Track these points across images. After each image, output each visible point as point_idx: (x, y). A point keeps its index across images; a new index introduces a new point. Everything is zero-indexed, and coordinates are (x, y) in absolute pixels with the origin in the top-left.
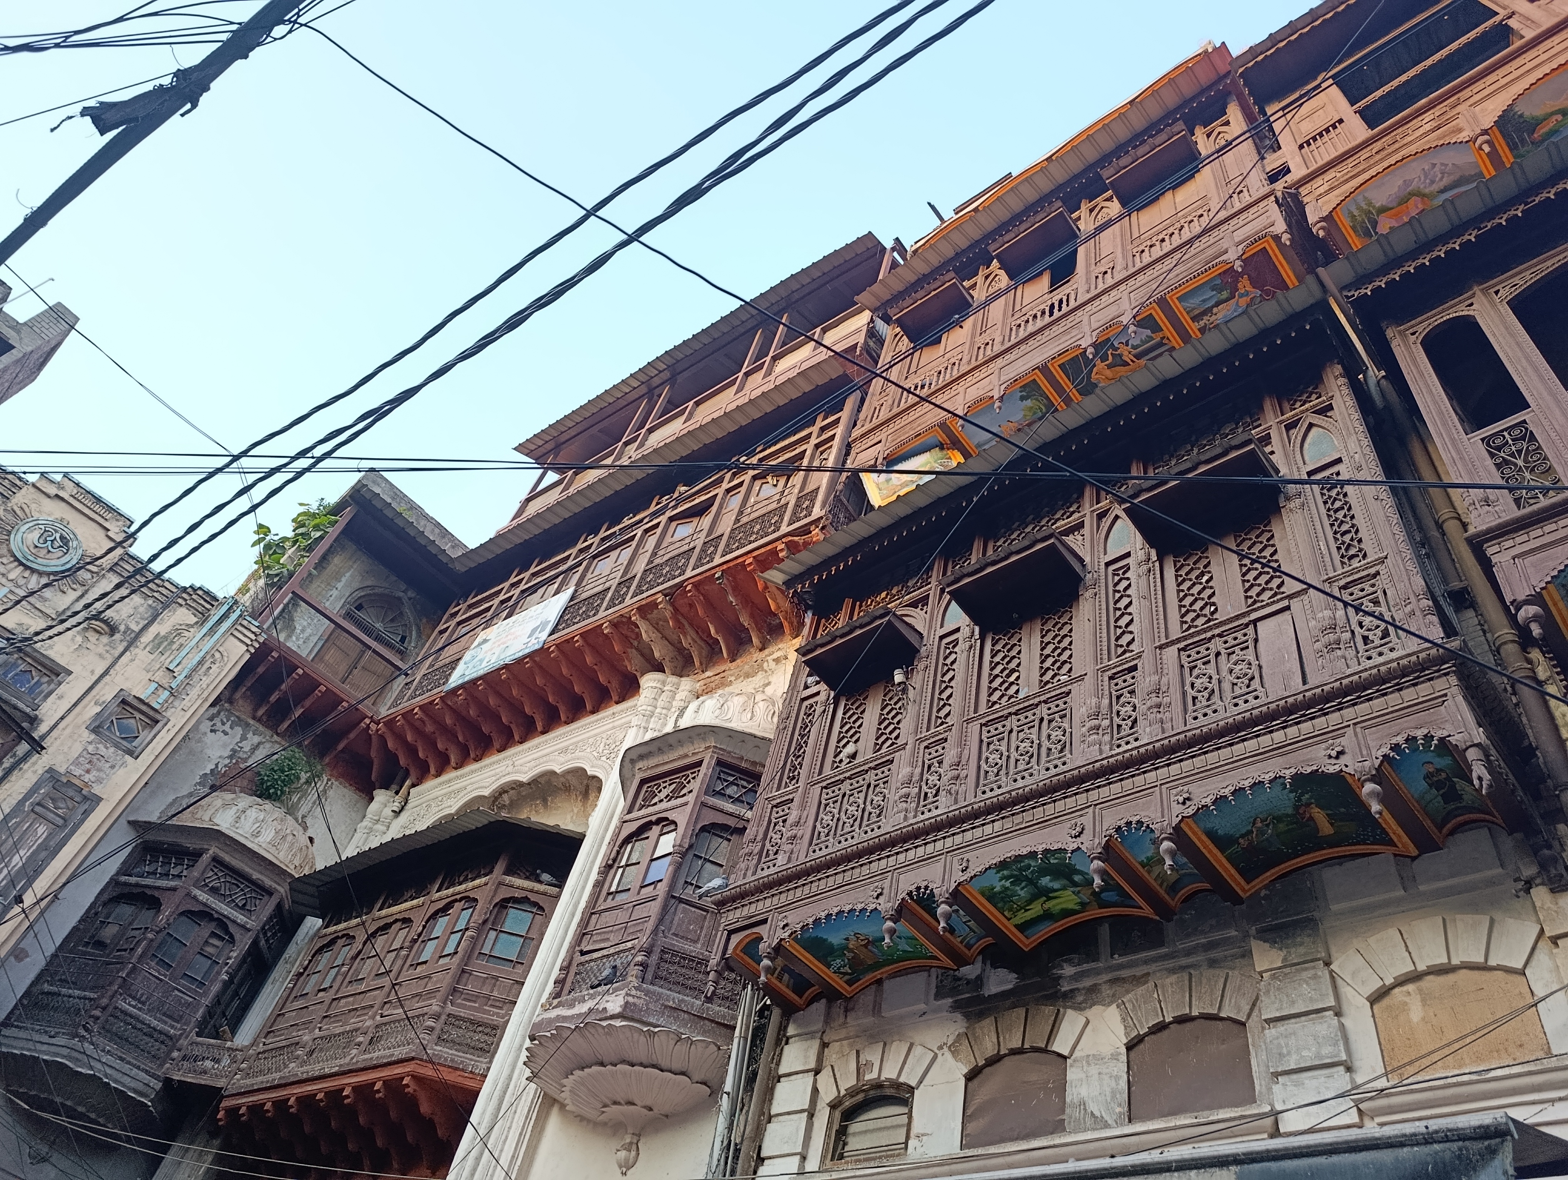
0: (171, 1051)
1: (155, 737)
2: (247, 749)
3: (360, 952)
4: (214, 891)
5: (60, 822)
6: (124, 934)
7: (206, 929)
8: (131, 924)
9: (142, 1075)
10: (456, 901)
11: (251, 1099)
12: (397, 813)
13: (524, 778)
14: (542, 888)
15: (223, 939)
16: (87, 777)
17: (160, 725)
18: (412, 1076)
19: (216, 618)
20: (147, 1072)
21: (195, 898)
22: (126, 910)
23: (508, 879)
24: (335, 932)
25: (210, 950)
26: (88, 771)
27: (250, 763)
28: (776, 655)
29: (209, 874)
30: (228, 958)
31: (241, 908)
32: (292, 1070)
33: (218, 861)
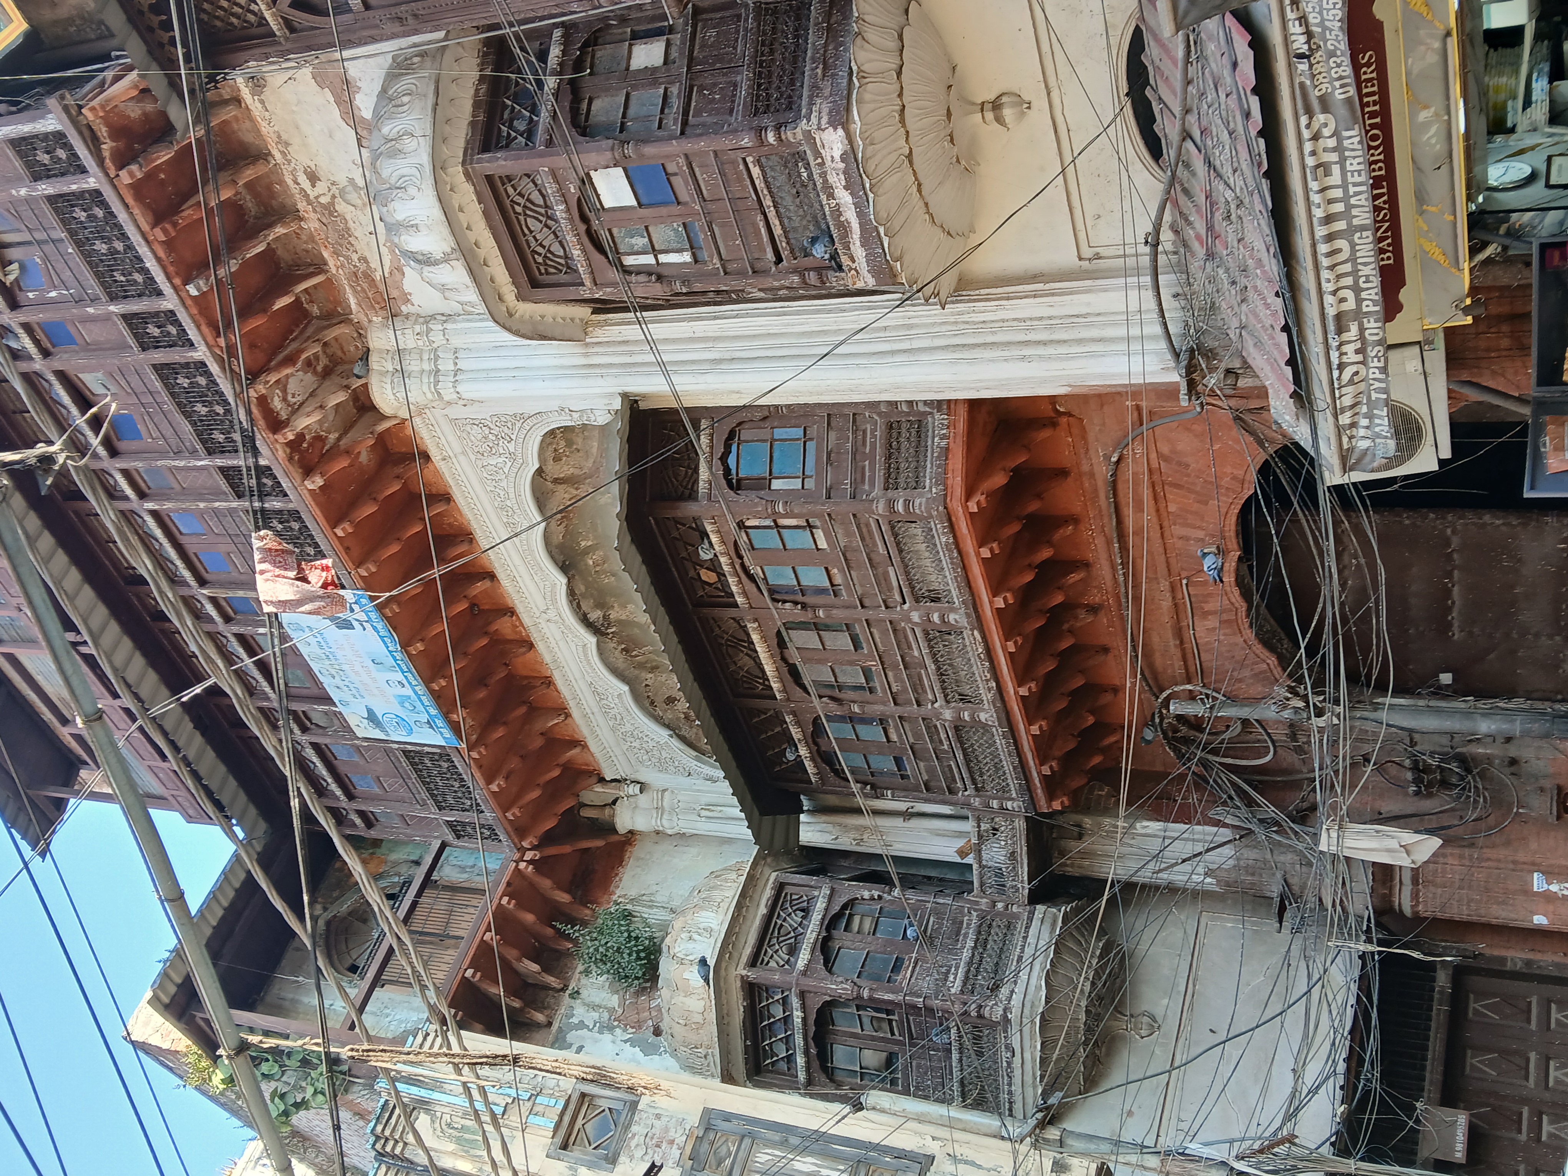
0: (999, 914)
2: (595, 1015)
3: (832, 698)
4: (793, 951)
5: (747, 1141)
6: (873, 1038)
7: (842, 938)
8: (855, 1036)
9: (1033, 931)
10: (742, 565)
11: (1031, 763)
12: (643, 787)
14: (704, 445)
15: (851, 916)
16: (680, 1139)
17: (587, 1088)
18: (966, 500)
20: (1028, 927)
21: (808, 965)
23: (702, 492)
24: (813, 761)
25: (868, 925)
26: (672, 1142)
27: (614, 1001)
28: (306, 184)
29: (773, 964)
30: (872, 899)
31: (806, 912)
32: (988, 714)
33: (755, 960)
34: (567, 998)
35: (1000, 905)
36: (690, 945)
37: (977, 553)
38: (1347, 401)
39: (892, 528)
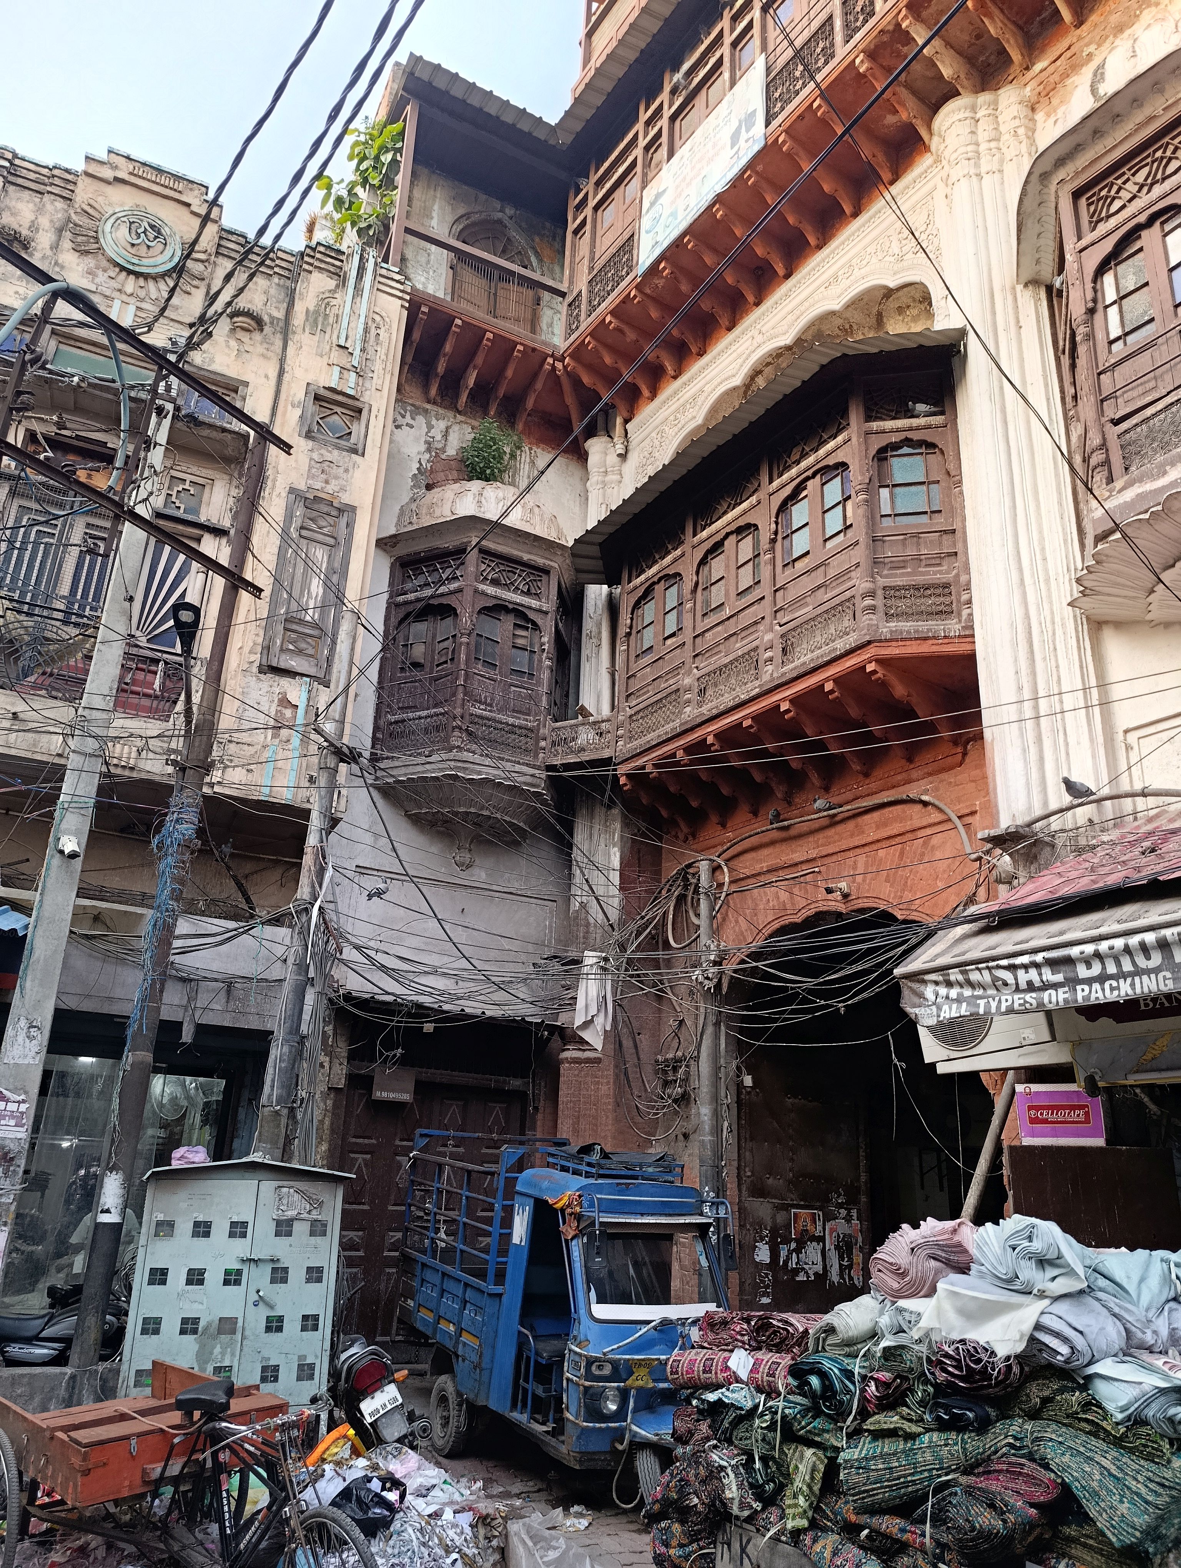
0: (537, 743)
1: (367, 427)
2: (439, 437)
3: (697, 584)
4: (495, 582)
5: (331, 541)
6: (433, 651)
7: (508, 622)
8: (434, 637)
9: (525, 769)
10: (808, 479)
12: (624, 456)
14: (922, 421)
15: (527, 628)
16: (330, 489)
17: (365, 413)
18: (877, 661)
19: (353, 274)
20: (527, 765)
21: (484, 593)
22: (420, 628)
23: (875, 425)
24: (647, 580)
25: (520, 642)
26: (327, 482)
27: (451, 451)
29: (483, 567)
30: (542, 644)
31: (528, 593)
32: (690, 713)
33: (485, 553)
34: (450, 414)
35: (543, 744)
36: (493, 500)
37: (827, 680)
38: (975, 976)
39: (848, 600)
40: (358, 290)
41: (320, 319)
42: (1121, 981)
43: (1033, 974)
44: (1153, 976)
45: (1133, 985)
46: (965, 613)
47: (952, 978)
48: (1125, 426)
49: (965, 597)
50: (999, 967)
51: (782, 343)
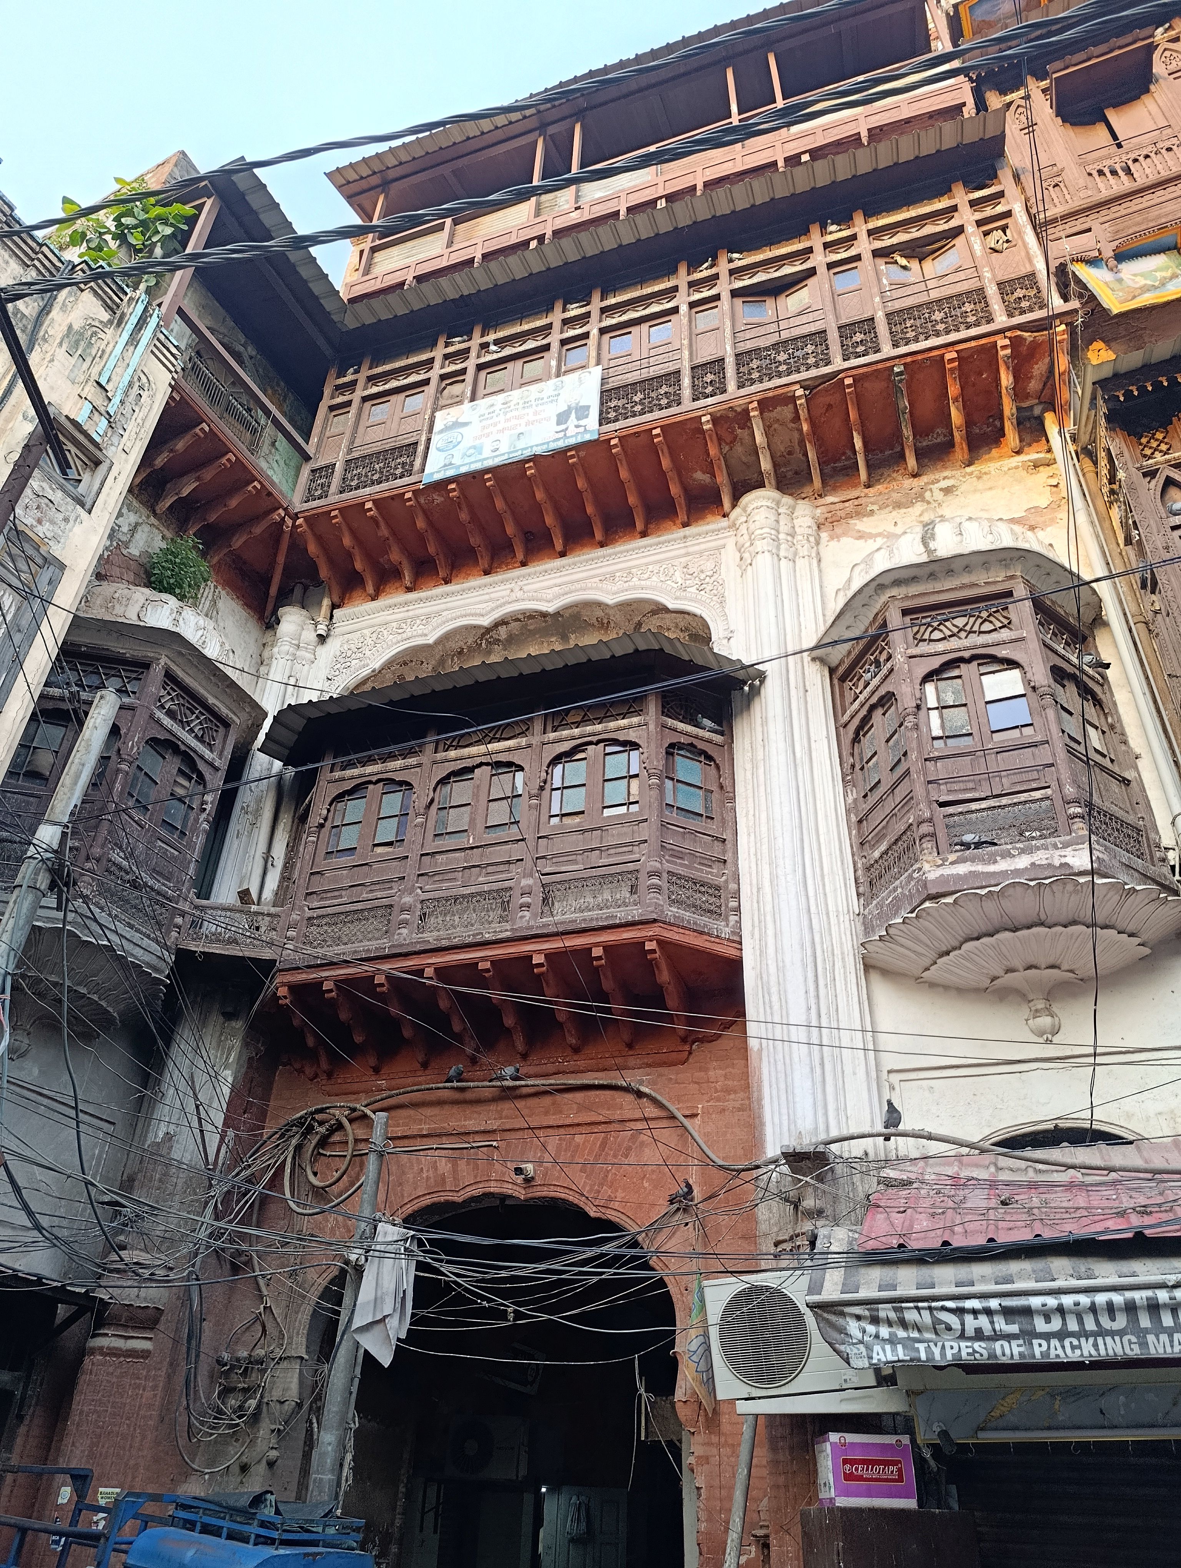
0: (172, 917)
1: (102, 484)
2: (125, 529)
3: (432, 801)
4: (170, 714)
7: (174, 764)
9: (152, 946)
10: (590, 743)
11: (342, 972)
12: (323, 638)
13: (550, 608)
14: (706, 734)
15: (190, 779)
18: (657, 941)
19: (134, 320)
20: (156, 941)
21: (158, 722)
22: (55, 732)
23: (669, 721)
24: (361, 776)
25: (180, 792)
26: (39, 521)
27: (135, 550)
28: (944, 484)
29: (163, 692)
30: (203, 803)
31: (201, 739)
32: (405, 937)
33: (170, 676)
34: (144, 511)
35: (179, 920)
36: (192, 624)
37: (597, 945)
38: (911, 1316)
39: (630, 872)
40: (133, 340)
41: (82, 344)
42: (1083, 1340)
43: (983, 1321)
44: (1117, 1338)
45: (1096, 1345)
46: (733, 919)
47: (882, 1314)
48: (951, 810)
49: (733, 904)
50: (944, 1308)
51: (544, 609)
